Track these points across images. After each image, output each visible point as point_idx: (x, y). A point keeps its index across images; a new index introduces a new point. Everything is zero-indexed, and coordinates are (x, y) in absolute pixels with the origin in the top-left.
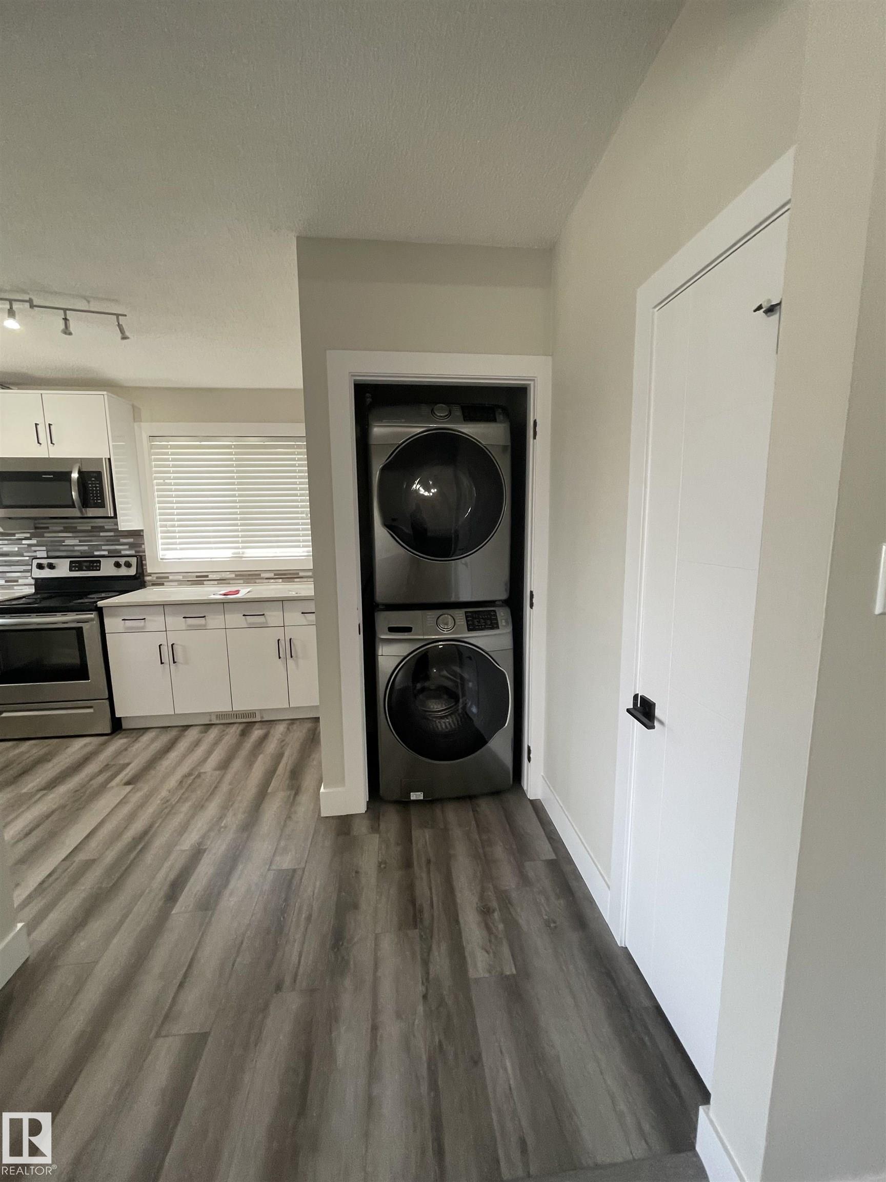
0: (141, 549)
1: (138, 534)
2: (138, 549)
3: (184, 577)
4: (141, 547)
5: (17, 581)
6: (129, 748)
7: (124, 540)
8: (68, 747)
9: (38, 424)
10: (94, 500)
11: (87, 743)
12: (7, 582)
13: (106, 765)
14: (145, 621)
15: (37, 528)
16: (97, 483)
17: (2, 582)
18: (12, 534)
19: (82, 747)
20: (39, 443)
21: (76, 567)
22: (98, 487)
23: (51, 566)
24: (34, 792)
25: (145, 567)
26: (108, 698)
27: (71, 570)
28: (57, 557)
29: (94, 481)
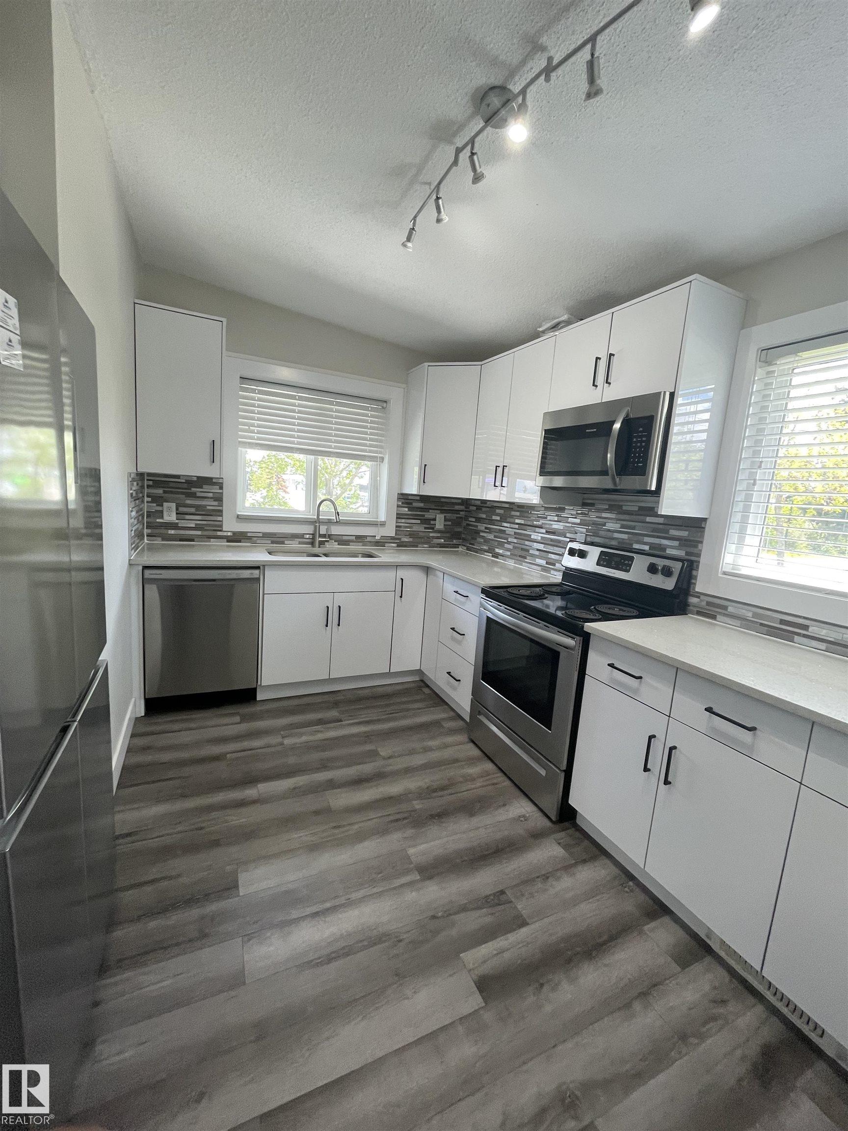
0: (695, 551)
1: (696, 525)
2: (691, 550)
3: (755, 615)
4: (696, 547)
5: (554, 565)
6: (550, 879)
7: (674, 532)
8: (504, 805)
9: (600, 359)
10: (634, 462)
11: (524, 816)
12: (547, 563)
13: (502, 892)
14: (641, 682)
15: (584, 505)
16: (645, 436)
17: (543, 562)
18: (562, 510)
19: (514, 819)
20: (594, 385)
21: (604, 560)
22: (644, 441)
23: (582, 554)
24: (413, 865)
25: (693, 581)
26: (564, 771)
27: (598, 564)
28: (592, 544)
29: (641, 432)
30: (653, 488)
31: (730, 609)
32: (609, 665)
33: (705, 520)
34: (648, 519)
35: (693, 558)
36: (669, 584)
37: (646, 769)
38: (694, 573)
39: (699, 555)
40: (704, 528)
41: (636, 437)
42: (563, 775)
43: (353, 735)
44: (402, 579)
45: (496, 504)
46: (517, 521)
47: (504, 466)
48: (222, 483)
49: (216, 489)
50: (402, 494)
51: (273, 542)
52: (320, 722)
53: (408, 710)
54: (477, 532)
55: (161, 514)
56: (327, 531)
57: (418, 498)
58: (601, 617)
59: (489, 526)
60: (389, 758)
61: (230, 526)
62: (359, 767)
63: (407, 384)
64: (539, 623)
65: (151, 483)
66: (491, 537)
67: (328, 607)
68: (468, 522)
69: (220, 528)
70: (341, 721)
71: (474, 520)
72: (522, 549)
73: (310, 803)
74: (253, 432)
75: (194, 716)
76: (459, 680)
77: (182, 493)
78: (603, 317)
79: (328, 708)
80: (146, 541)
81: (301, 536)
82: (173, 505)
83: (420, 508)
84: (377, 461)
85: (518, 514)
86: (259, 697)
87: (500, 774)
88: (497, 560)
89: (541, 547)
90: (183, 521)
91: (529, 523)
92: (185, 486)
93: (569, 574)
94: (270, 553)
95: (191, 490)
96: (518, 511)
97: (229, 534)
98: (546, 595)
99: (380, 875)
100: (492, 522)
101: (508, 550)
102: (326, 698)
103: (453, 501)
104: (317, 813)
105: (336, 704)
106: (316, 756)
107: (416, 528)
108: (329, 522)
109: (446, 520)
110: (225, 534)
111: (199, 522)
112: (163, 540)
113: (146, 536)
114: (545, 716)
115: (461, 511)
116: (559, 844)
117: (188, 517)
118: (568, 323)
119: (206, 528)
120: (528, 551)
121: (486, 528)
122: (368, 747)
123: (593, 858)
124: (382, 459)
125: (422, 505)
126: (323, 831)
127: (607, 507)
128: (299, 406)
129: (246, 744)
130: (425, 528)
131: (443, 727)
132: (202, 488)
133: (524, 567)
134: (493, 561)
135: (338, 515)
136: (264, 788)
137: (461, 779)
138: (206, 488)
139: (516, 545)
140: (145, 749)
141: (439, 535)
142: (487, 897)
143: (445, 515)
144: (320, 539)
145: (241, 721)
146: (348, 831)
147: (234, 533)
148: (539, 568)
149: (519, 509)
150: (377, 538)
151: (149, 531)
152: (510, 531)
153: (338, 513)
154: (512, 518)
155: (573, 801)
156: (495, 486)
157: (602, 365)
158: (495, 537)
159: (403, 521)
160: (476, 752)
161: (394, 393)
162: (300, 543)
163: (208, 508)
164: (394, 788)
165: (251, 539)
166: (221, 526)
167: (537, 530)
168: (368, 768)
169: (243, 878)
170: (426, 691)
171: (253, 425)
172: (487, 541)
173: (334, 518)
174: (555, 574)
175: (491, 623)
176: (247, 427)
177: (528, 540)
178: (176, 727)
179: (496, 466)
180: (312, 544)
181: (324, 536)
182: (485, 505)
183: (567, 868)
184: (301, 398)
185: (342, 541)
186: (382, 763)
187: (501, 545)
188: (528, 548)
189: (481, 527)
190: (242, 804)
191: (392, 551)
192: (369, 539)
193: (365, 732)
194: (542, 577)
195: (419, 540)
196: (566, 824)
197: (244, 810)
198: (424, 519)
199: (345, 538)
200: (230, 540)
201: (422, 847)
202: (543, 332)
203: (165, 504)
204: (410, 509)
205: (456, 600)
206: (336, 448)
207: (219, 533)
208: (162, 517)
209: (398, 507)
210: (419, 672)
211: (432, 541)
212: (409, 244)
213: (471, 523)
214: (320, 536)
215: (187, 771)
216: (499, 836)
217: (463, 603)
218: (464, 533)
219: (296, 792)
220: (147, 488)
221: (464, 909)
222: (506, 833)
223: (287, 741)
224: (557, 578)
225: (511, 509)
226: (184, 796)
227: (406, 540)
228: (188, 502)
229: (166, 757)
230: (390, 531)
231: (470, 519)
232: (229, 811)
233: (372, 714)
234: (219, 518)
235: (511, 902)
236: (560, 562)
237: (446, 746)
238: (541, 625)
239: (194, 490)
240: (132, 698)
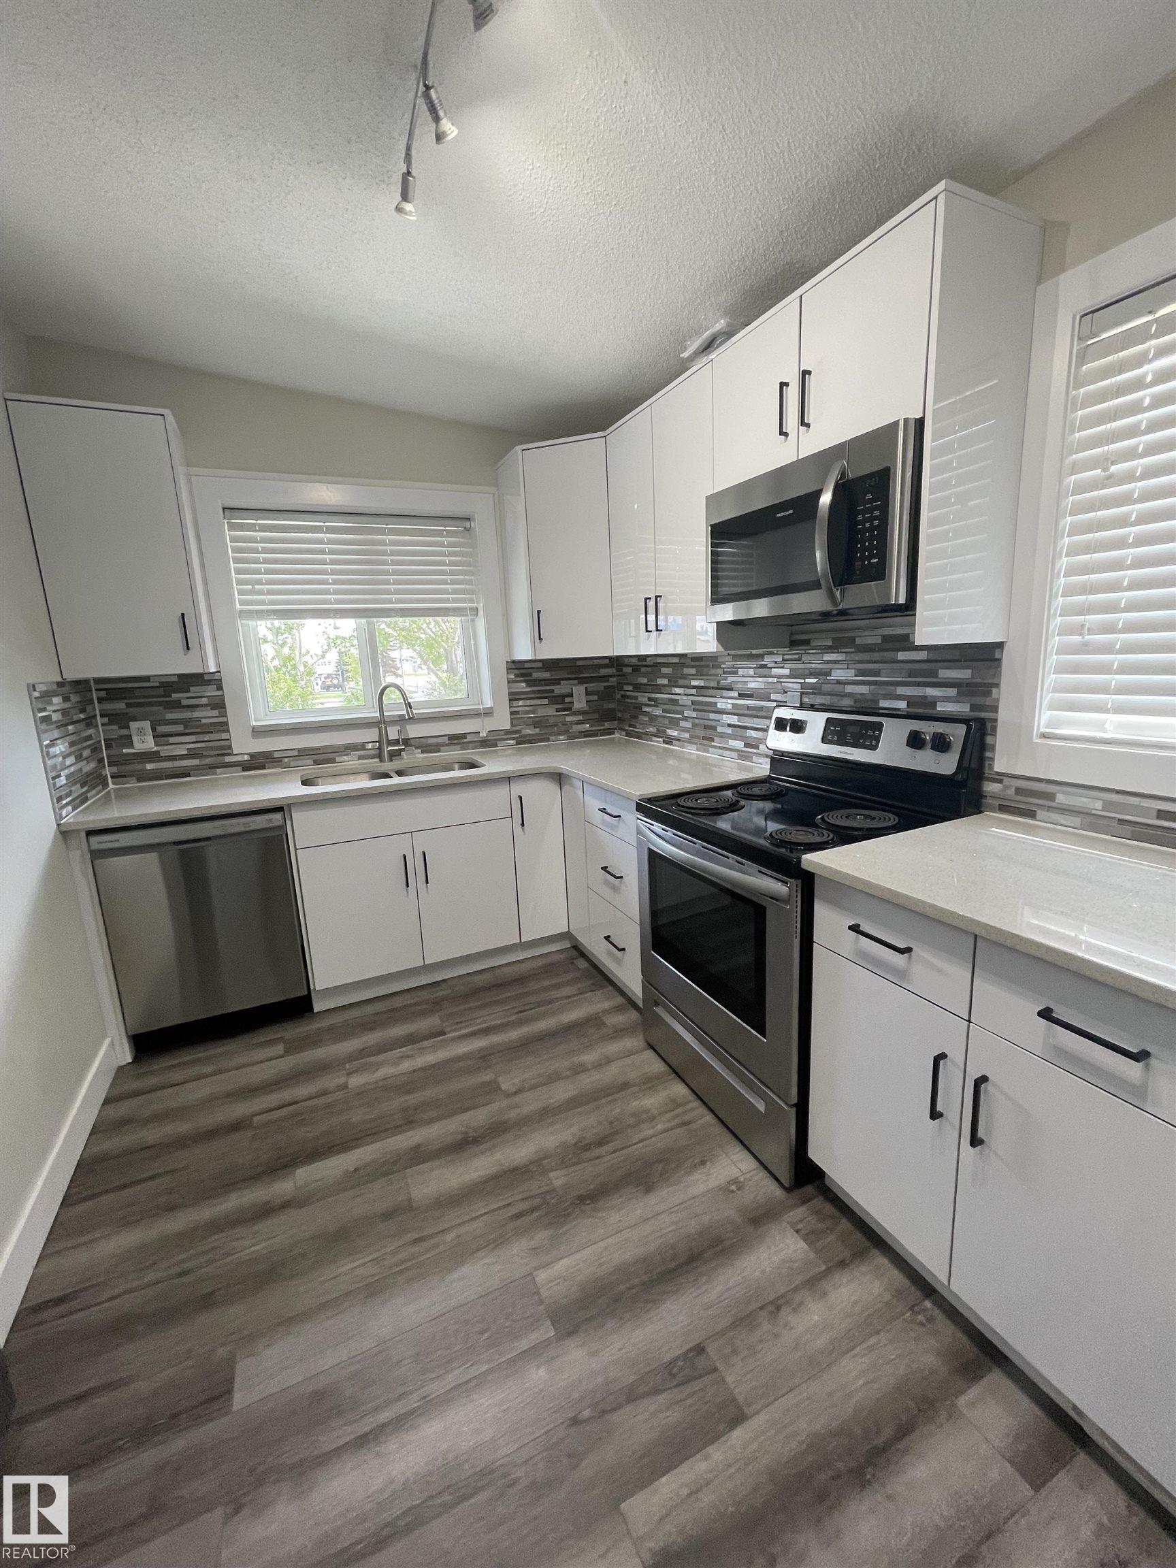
0: (988, 702)
1: (987, 656)
2: (979, 700)
3: (1110, 805)
4: (989, 693)
5: (757, 747)
6: (785, 1311)
7: (946, 674)
8: (703, 1163)
9: (787, 384)
10: (863, 558)
11: (735, 1181)
12: (746, 745)
13: (700, 1349)
14: (910, 957)
15: (793, 644)
16: (877, 508)
17: (739, 744)
18: (761, 656)
19: (720, 1188)
20: (782, 433)
21: (834, 733)
22: (876, 518)
23: (797, 727)
24: (541, 1308)
25: (988, 754)
26: (795, 1105)
27: (824, 740)
28: (812, 708)
29: (870, 501)
30: (902, 600)
31: (1061, 798)
32: (850, 928)
33: (1000, 645)
34: (901, 656)
35: (984, 715)
36: (946, 764)
37: (935, 1114)
38: (989, 740)
39: (995, 709)
40: (1000, 660)
41: (863, 512)
42: (792, 1113)
43: (459, 1058)
44: (521, 798)
45: (659, 660)
46: (694, 683)
47: (657, 597)
48: (221, 680)
49: (212, 691)
50: (514, 662)
51: (316, 763)
52: (411, 1040)
53: (550, 1002)
54: (638, 707)
55: (128, 741)
56: (400, 732)
57: (540, 665)
58: (831, 836)
59: (654, 695)
60: (516, 1093)
61: (243, 745)
62: (466, 1117)
63: (496, 485)
64: (728, 857)
65: (103, 694)
66: (658, 711)
67: (405, 857)
68: (622, 693)
69: (227, 749)
70: (443, 1033)
71: (630, 688)
72: (706, 727)
73: (378, 1197)
74: (261, 593)
75: (212, 1052)
76: (624, 949)
77: (160, 704)
78: (786, 308)
79: (424, 1014)
80: (111, 786)
81: (362, 746)
82: (147, 725)
83: (545, 680)
84: (467, 615)
85: (693, 671)
86: (318, 1007)
87: (697, 1103)
88: (671, 747)
89: (734, 720)
90: (166, 747)
91: (713, 684)
92: (161, 691)
93: (779, 759)
94: (304, 783)
95: (171, 696)
96: (693, 667)
97: (246, 757)
98: (742, 802)
99: (486, 1335)
100: (658, 689)
101: (685, 730)
102: (425, 995)
103: (596, 662)
104: (387, 1216)
105: (437, 1005)
106: (398, 1102)
107: (542, 712)
108: (401, 721)
109: (588, 694)
110: (239, 758)
111: (192, 746)
112: (139, 780)
113: (110, 779)
114: (754, 1012)
115: (611, 676)
116: (797, 1232)
117: (172, 740)
118: (728, 334)
119: (205, 753)
120: (715, 728)
121: (650, 699)
122: (486, 1076)
123: (859, 1255)
124: (475, 611)
125: (546, 675)
126: (394, 1252)
127: (830, 643)
128: (330, 542)
129: (287, 1094)
130: (557, 710)
131: (604, 1024)
132: (188, 691)
133: (712, 755)
134: (665, 749)
135: (411, 708)
136: (303, 1174)
137: (631, 1121)
138: (195, 690)
139: (697, 721)
140: (121, 1124)
141: (580, 718)
142: (672, 1363)
143: (587, 685)
144: (390, 748)
145: (285, 1052)
146: (437, 1246)
147: (252, 756)
148: (735, 755)
149: (693, 664)
150: (481, 735)
151: (115, 769)
152: (684, 700)
153: (409, 703)
154: (685, 678)
155: (817, 1153)
156: (647, 631)
157: (793, 394)
158: (664, 711)
159: (521, 703)
160: (657, 1066)
161: (477, 502)
162: (360, 758)
163: (204, 721)
164: (518, 1152)
165: (281, 761)
166: (230, 747)
167: (725, 693)
168: (478, 1118)
169: (244, 1369)
170: (582, 964)
171: (260, 582)
172: (653, 718)
173: (405, 712)
174: (760, 761)
175: (655, 859)
176: (250, 587)
177: (713, 712)
178: (177, 1076)
179: (646, 599)
180: (380, 756)
181: (397, 742)
182: (645, 663)
183: (814, 1283)
184: (330, 530)
185: (427, 746)
186: (504, 1103)
187: (674, 723)
188: (713, 723)
189: (643, 698)
190: (266, 1211)
191: (510, 751)
192: (469, 738)
193: (481, 1050)
194: (741, 768)
195: (550, 730)
196: (809, 1189)
197: (265, 1226)
198: (555, 696)
199: (431, 741)
200: (246, 767)
201: (561, 1266)
202: (692, 358)
203: (134, 725)
204: (530, 683)
205: (604, 821)
206: (399, 601)
207: (228, 759)
208: (131, 745)
209: (509, 682)
210: (567, 935)
211: (572, 729)
212: (408, 207)
213: (628, 693)
214: (390, 743)
215: (182, 1158)
216: (693, 1226)
217: (613, 827)
218: (619, 711)
219: (359, 1178)
220: (99, 702)
221: (632, 1396)
222: (706, 1219)
223: (356, 1081)
224: (762, 768)
225: (683, 665)
226: (172, 1208)
227: (529, 732)
228: (170, 716)
229: (152, 1135)
230: (502, 721)
231: (626, 688)
232: (240, 1231)
233: (494, 1016)
234: (224, 736)
235: (715, 1370)
236: (763, 741)
237: (608, 1061)
238: (730, 860)
239: (175, 696)
240: (104, 1037)
